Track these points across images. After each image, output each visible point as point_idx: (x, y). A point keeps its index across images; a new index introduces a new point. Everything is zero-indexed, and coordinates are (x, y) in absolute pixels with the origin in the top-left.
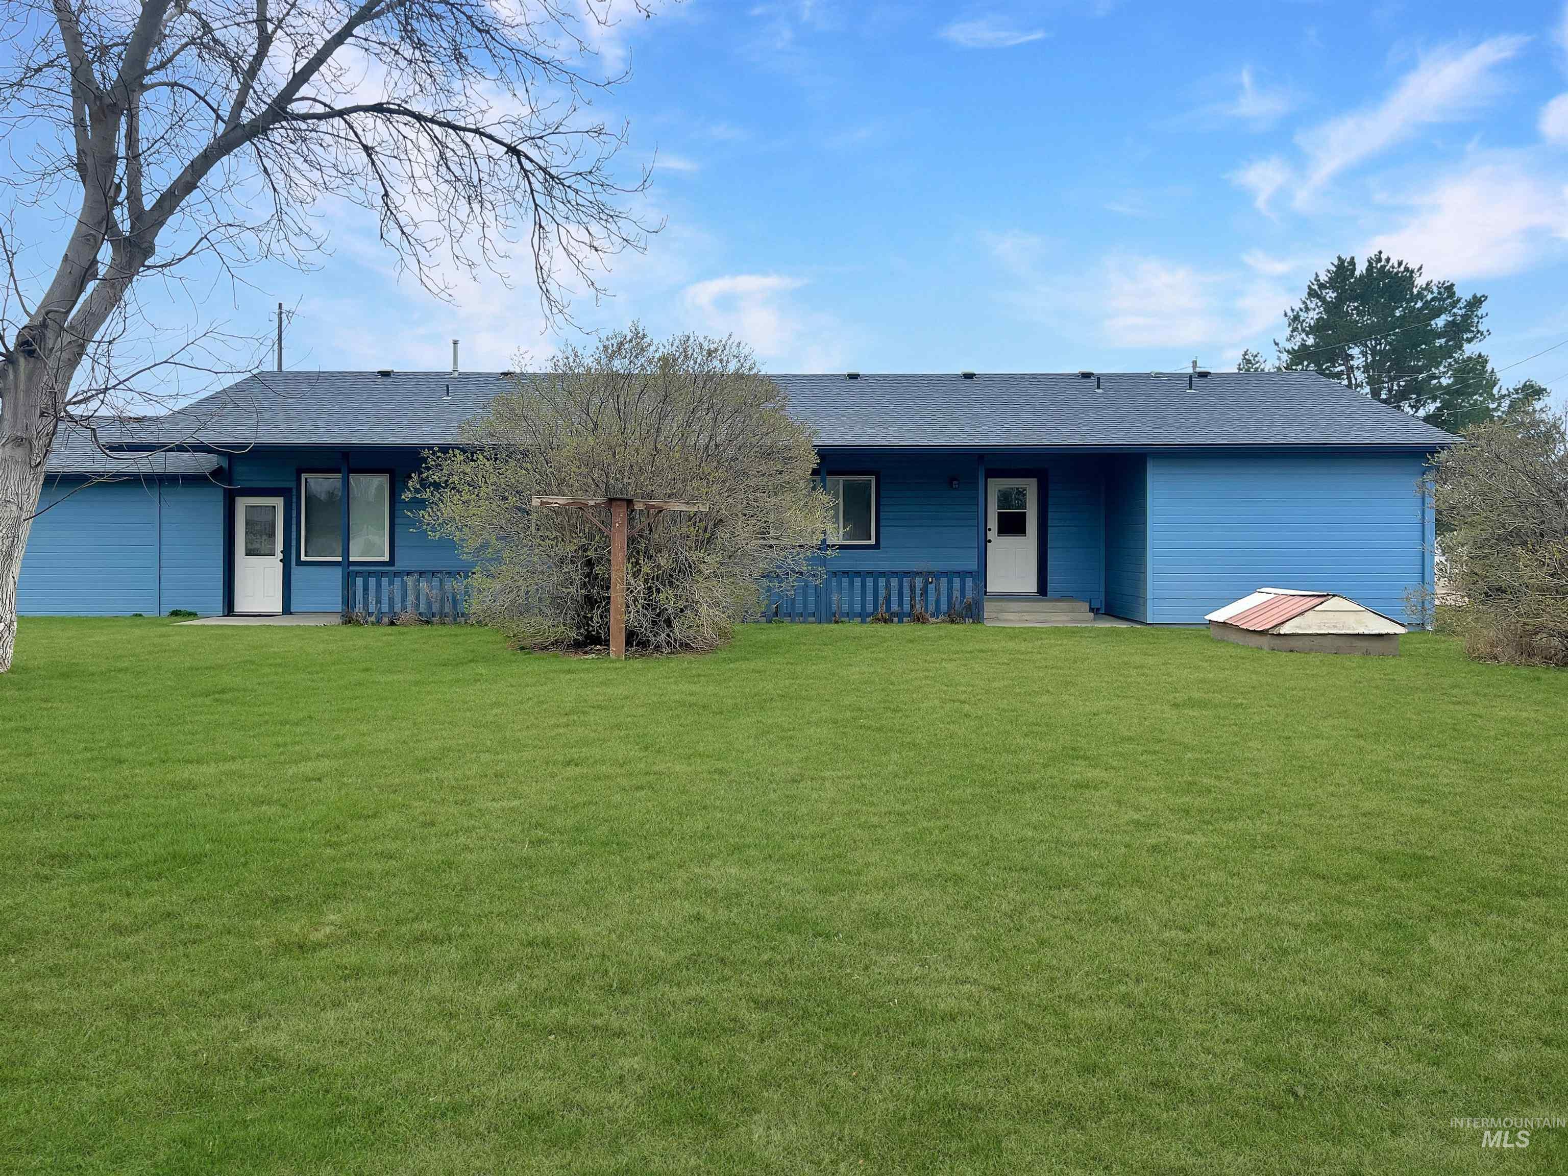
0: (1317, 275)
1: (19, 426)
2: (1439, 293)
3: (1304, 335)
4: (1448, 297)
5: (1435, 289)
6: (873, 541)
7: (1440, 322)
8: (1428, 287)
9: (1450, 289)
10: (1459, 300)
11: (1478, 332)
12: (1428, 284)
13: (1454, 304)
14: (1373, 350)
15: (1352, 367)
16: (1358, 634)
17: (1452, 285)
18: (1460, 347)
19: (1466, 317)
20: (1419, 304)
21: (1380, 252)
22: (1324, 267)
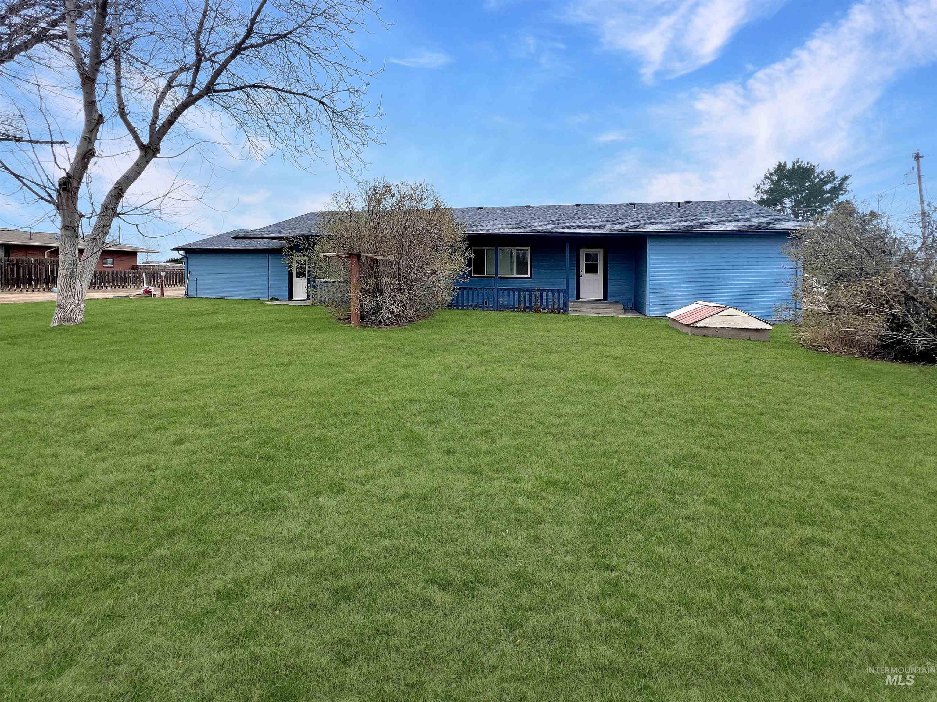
0: (768, 170)
1: (66, 221)
2: (828, 175)
3: (762, 195)
4: (831, 176)
5: (826, 174)
6: (529, 276)
7: (828, 187)
8: (822, 173)
9: (832, 173)
10: (837, 177)
11: (847, 191)
12: (822, 172)
13: (834, 179)
14: (795, 200)
15: (785, 207)
16: (744, 329)
17: (833, 171)
18: (837, 198)
19: (841, 185)
20: (817, 180)
21: (798, 159)
22: (772, 166)
